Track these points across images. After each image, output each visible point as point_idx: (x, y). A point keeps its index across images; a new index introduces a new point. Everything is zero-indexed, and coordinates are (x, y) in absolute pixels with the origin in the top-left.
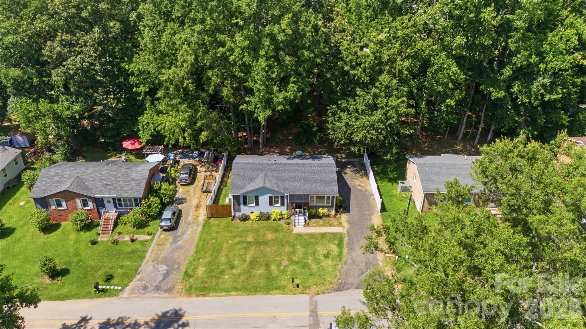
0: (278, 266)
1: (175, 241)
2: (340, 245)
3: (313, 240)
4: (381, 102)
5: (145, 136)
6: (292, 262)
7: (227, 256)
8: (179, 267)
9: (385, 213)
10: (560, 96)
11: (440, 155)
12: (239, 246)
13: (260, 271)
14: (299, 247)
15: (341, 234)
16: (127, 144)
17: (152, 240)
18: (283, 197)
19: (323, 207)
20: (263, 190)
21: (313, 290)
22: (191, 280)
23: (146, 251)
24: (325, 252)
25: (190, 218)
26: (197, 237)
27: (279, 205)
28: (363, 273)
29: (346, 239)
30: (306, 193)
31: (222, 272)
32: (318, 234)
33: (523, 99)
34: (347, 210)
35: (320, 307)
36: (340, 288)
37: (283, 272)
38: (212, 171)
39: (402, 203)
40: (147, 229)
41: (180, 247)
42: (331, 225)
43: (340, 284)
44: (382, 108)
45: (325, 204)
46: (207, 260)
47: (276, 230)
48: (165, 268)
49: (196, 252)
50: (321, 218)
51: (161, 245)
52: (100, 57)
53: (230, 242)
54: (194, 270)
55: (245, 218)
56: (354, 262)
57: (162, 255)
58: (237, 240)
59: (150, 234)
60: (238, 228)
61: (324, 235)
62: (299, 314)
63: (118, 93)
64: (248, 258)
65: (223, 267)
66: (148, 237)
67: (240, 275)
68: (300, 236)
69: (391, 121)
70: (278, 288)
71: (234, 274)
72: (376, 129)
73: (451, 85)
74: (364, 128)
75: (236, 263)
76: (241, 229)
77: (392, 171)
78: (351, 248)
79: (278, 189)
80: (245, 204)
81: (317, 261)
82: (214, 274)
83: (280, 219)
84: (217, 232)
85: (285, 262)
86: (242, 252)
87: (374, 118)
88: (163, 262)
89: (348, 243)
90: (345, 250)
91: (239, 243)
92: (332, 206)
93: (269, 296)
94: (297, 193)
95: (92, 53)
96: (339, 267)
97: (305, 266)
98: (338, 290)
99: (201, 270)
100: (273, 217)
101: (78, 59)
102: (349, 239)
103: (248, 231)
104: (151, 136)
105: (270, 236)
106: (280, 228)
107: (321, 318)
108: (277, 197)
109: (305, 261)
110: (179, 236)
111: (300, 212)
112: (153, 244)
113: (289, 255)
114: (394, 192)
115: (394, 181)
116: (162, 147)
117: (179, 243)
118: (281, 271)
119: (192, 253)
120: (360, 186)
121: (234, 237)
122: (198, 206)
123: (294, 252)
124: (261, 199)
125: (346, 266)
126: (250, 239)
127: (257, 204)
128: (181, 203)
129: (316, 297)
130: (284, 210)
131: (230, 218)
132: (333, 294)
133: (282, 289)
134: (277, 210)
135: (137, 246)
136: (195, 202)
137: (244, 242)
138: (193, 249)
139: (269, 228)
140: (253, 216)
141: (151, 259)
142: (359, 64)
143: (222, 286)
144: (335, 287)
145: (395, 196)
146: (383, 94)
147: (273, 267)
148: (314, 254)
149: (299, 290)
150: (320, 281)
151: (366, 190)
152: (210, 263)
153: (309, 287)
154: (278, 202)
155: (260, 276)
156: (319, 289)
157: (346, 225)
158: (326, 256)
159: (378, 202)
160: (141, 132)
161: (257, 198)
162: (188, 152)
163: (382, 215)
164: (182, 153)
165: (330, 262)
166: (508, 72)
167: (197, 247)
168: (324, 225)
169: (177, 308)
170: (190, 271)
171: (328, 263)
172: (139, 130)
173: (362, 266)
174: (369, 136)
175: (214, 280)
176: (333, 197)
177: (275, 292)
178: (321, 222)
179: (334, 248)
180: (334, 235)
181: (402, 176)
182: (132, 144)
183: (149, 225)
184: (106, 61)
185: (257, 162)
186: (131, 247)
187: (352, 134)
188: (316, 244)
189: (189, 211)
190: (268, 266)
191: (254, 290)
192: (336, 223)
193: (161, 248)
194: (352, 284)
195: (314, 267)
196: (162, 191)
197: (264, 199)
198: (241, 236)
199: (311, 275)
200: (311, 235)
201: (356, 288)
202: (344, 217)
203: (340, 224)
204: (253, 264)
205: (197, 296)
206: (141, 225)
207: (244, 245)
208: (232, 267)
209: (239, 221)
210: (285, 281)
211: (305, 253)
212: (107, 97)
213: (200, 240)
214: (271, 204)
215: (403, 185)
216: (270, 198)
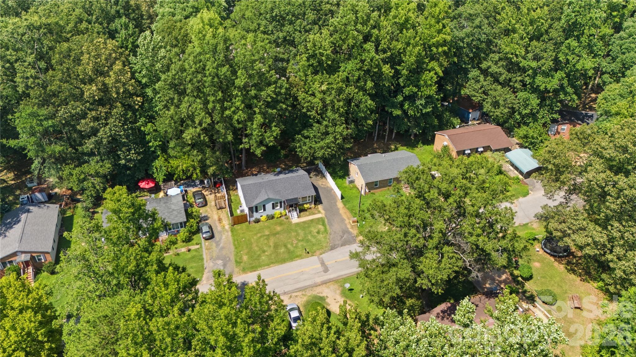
0: (292, 244)
1: (218, 245)
2: (324, 224)
3: (306, 225)
4: (330, 130)
5: (160, 177)
6: (299, 241)
7: (257, 246)
8: (229, 259)
9: (344, 200)
10: (431, 109)
11: (367, 156)
12: (262, 239)
13: (283, 250)
14: (300, 231)
15: (322, 218)
16: (143, 185)
17: (201, 247)
18: (281, 203)
19: (306, 204)
20: (268, 200)
21: (318, 253)
22: (242, 264)
23: (202, 255)
24: (316, 230)
25: (219, 228)
26: (231, 239)
27: (279, 207)
28: (342, 237)
29: (326, 220)
30: (296, 197)
31: (259, 256)
32: (308, 221)
33: (411, 112)
34: (321, 203)
35: (325, 261)
36: (333, 248)
37: (296, 247)
38: (215, 193)
39: (351, 191)
40: (194, 242)
41: (223, 248)
42: (314, 214)
43: (332, 246)
44: (332, 133)
45: (308, 201)
46: (246, 251)
47: (281, 224)
48: (221, 262)
49: (236, 248)
50: (306, 210)
51: (209, 249)
52: (123, 125)
53: (255, 237)
54: (241, 258)
55: (257, 221)
56: (335, 232)
57: (214, 255)
58: (259, 235)
59: (197, 244)
60: (255, 228)
61: (312, 221)
62: (315, 267)
63: (137, 148)
64: (272, 244)
65: (259, 253)
66: (198, 247)
67: (271, 255)
68: (297, 224)
69: (338, 142)
70: (297, 257)
71: (267, 255)
72: (329, 148)
73: (368, 112)
74: (322, 148)
75: (265, 249)
76: (258, 228)
77: (339, 171)
78: (331, 225)
79: (277, 198)
80: (257, 211)
81: (314, 237)
82: (255, 258)
83: (281, 217)
84: (243, 233)
85: (295, 242)
86: (266, 241)
87: (327, 141)
88: (218, 258)
89: (328, 222)
90: (328, 227)
91: (261, 237)
92: (312, 202)
93: (294, 262)
94: (290, 198)
95: (117, 123)
96: (328, 237)
97: (308, 241)
98: (332, 249)
99: (245, 258)
100: (276, 216)
101: (107, 129)
102: (328, 220)
103: (263, 229)
104: (164, 175)
105: (279, 228)
106: (283, 222)
107: (328, 266)
108: (277, 203)
109: (307, 238)
110: (218, 241)
111: (293, 210)
112: (204, 250)
113: (296, 237)
114: (345, 185)
115: (343, 177)
116: (173, 182)
117: (221, 245)
118: (294, 247)
119: (233, 249)
120: (322, 185)
121: (256, 234)
122: (220, 220)
123: (298, 235)
124: (267, 206)
125: (331, 236)
126: (267, 233)
127: (265, 210)
128: (207, 220)
129: (321, 256)
130: (282, 210)
131: (247, 223)
132: (329, 252)
133: (300, 257)
134: (278, 211)
135: (193, 253)
136: (216, 217)
137: (264, 236)
138: (232, 248)
139: (276, 224)
140: (263, 218)
141: (208, 259)
142: (313, 108)
143: (263, 263)
144: (330, 248)
145: (346, 187)
146: (331, 124)
147: (289, 246)
148: (310, 233)
149: (310, 254)
150: (319, 247)
151: (327, 187)
152: (248, 252)
153: (315, 252)
154: (277, 206)
155: (283, 252)
156: (321, 251)
157: (323, 211)
158: (318, 232)
159: (338, 193)
160: (156, 174)
161: (264, 206)
162: (189, 182)
163: (343, 202)
164: (185, 184)
165: (322, 236)
166: (400, 98)
167: (235, 245)
168: (310, 215)
169: (243, 281)
170: (238, 260)
171: (321, 236)
172: (153, 173)
173: (341, 233)
174: (326, 153)
175: (256, 261)
176: (312, 196)
177: (296, 259)
178: (307, 213)
179: (321, 227)
180: (318, 219)
181: (347, 173)
182: (148, 184)
183: (193, 239)
184: (128, 128)
185: (257, 182)
186: (189, 255)
187: (314, 153)
188: (309, 227)
189: (215, 224)
190: (285, 246)
191: (283, 261)
192: (317, 212)
193: (210, 251)
194: (338, 245)
195: (314, 240)
196: (195, 213)
197: (269, 206)
198: (260, 233)
199: (313, 245)
200: (304, 222)
201: (341, 246)
202: (320, 207)
203: (319, 212)
204: (276, 246)
205: (251, 272)
206: (188, 240)
207: (265, 237)
208: (264, 252)
209: (254, 224)
210: (299, 252)
211: (305, 234)
212: (129, 153)
213: (234, 241)
214: (273, 208)
215: (349, 180)
216: (273, 204)
